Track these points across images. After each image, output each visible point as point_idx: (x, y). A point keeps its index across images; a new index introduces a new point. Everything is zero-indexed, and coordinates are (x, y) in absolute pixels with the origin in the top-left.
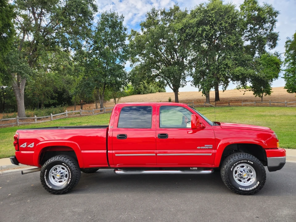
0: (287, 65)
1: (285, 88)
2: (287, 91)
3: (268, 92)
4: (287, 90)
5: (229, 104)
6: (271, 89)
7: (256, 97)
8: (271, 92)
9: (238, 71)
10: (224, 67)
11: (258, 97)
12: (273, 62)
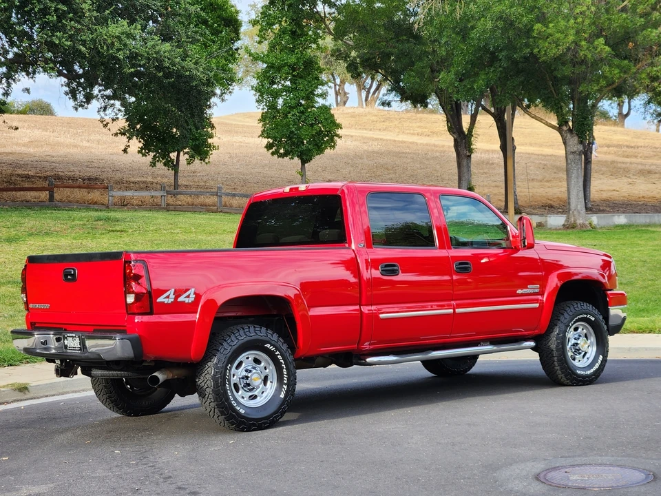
0: (270, 35)
1: (264, 134)
2: (269, 147)
3: (201, 149)
4: (265, 141)
5: (51, 198)
6: (211, 137)
7: (153, 164)
8: (209, 146)
9: (119, 38)
10: (56, 10)
11: (160, 165)
12: (219, 12)
